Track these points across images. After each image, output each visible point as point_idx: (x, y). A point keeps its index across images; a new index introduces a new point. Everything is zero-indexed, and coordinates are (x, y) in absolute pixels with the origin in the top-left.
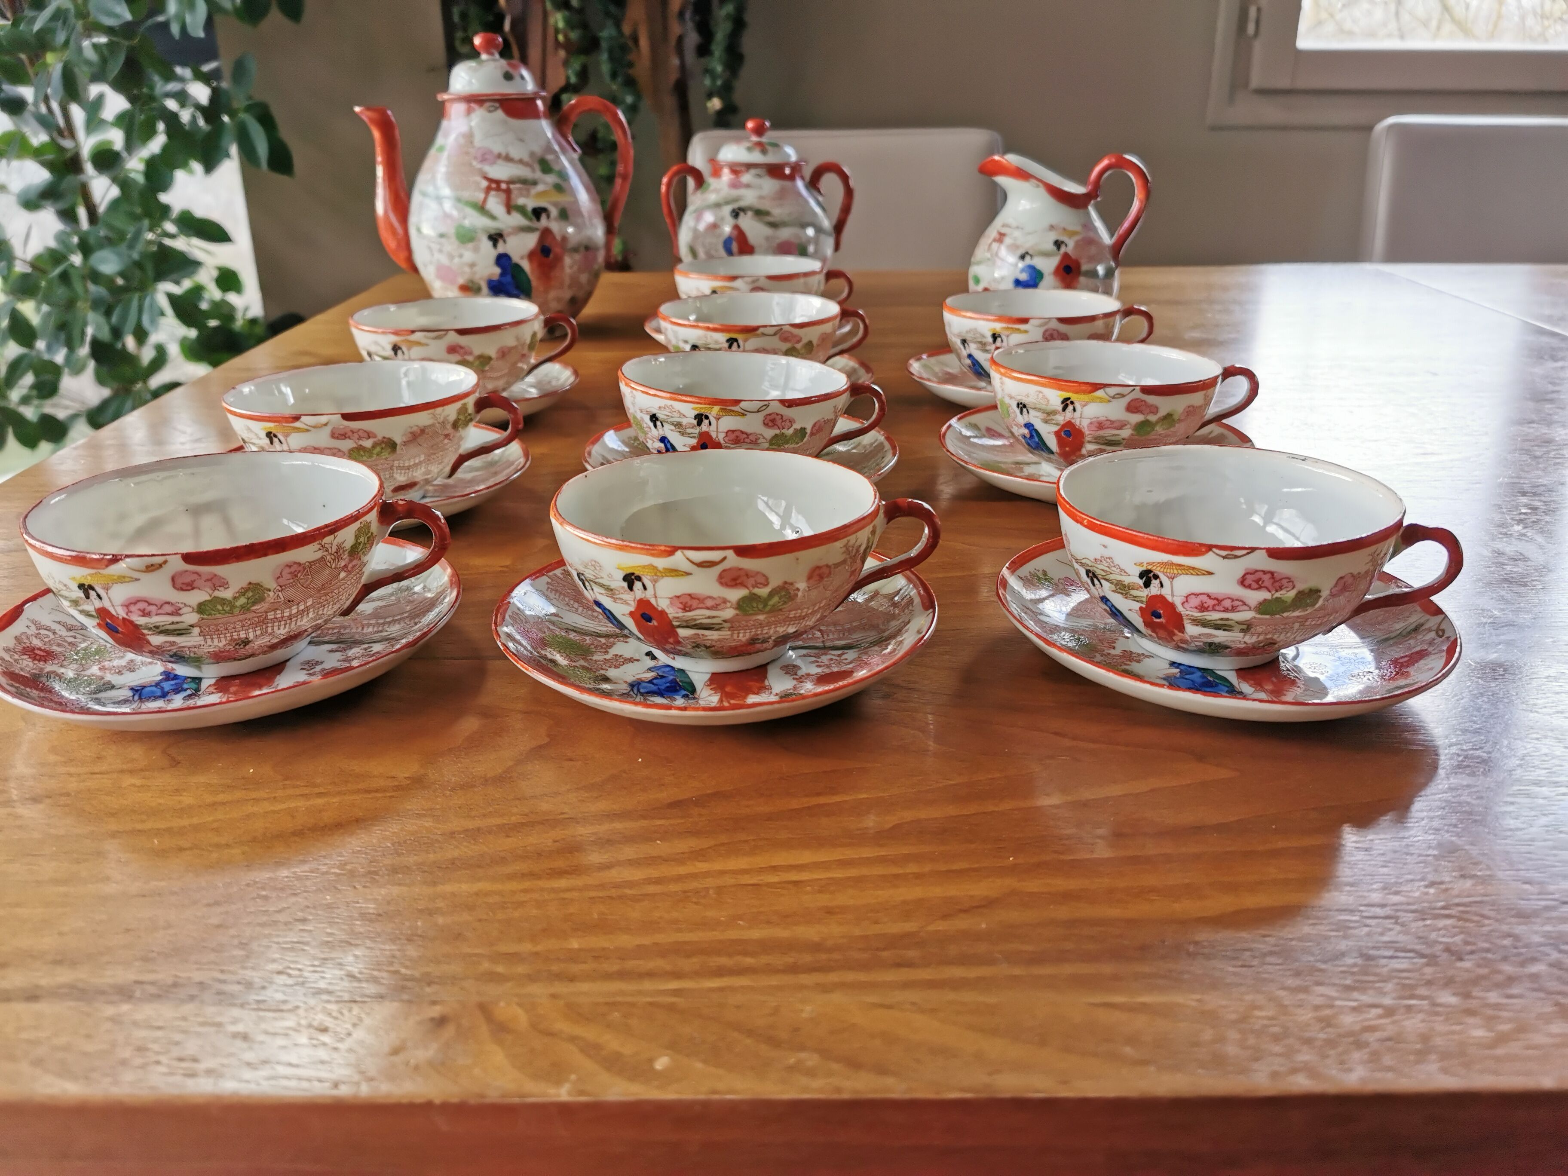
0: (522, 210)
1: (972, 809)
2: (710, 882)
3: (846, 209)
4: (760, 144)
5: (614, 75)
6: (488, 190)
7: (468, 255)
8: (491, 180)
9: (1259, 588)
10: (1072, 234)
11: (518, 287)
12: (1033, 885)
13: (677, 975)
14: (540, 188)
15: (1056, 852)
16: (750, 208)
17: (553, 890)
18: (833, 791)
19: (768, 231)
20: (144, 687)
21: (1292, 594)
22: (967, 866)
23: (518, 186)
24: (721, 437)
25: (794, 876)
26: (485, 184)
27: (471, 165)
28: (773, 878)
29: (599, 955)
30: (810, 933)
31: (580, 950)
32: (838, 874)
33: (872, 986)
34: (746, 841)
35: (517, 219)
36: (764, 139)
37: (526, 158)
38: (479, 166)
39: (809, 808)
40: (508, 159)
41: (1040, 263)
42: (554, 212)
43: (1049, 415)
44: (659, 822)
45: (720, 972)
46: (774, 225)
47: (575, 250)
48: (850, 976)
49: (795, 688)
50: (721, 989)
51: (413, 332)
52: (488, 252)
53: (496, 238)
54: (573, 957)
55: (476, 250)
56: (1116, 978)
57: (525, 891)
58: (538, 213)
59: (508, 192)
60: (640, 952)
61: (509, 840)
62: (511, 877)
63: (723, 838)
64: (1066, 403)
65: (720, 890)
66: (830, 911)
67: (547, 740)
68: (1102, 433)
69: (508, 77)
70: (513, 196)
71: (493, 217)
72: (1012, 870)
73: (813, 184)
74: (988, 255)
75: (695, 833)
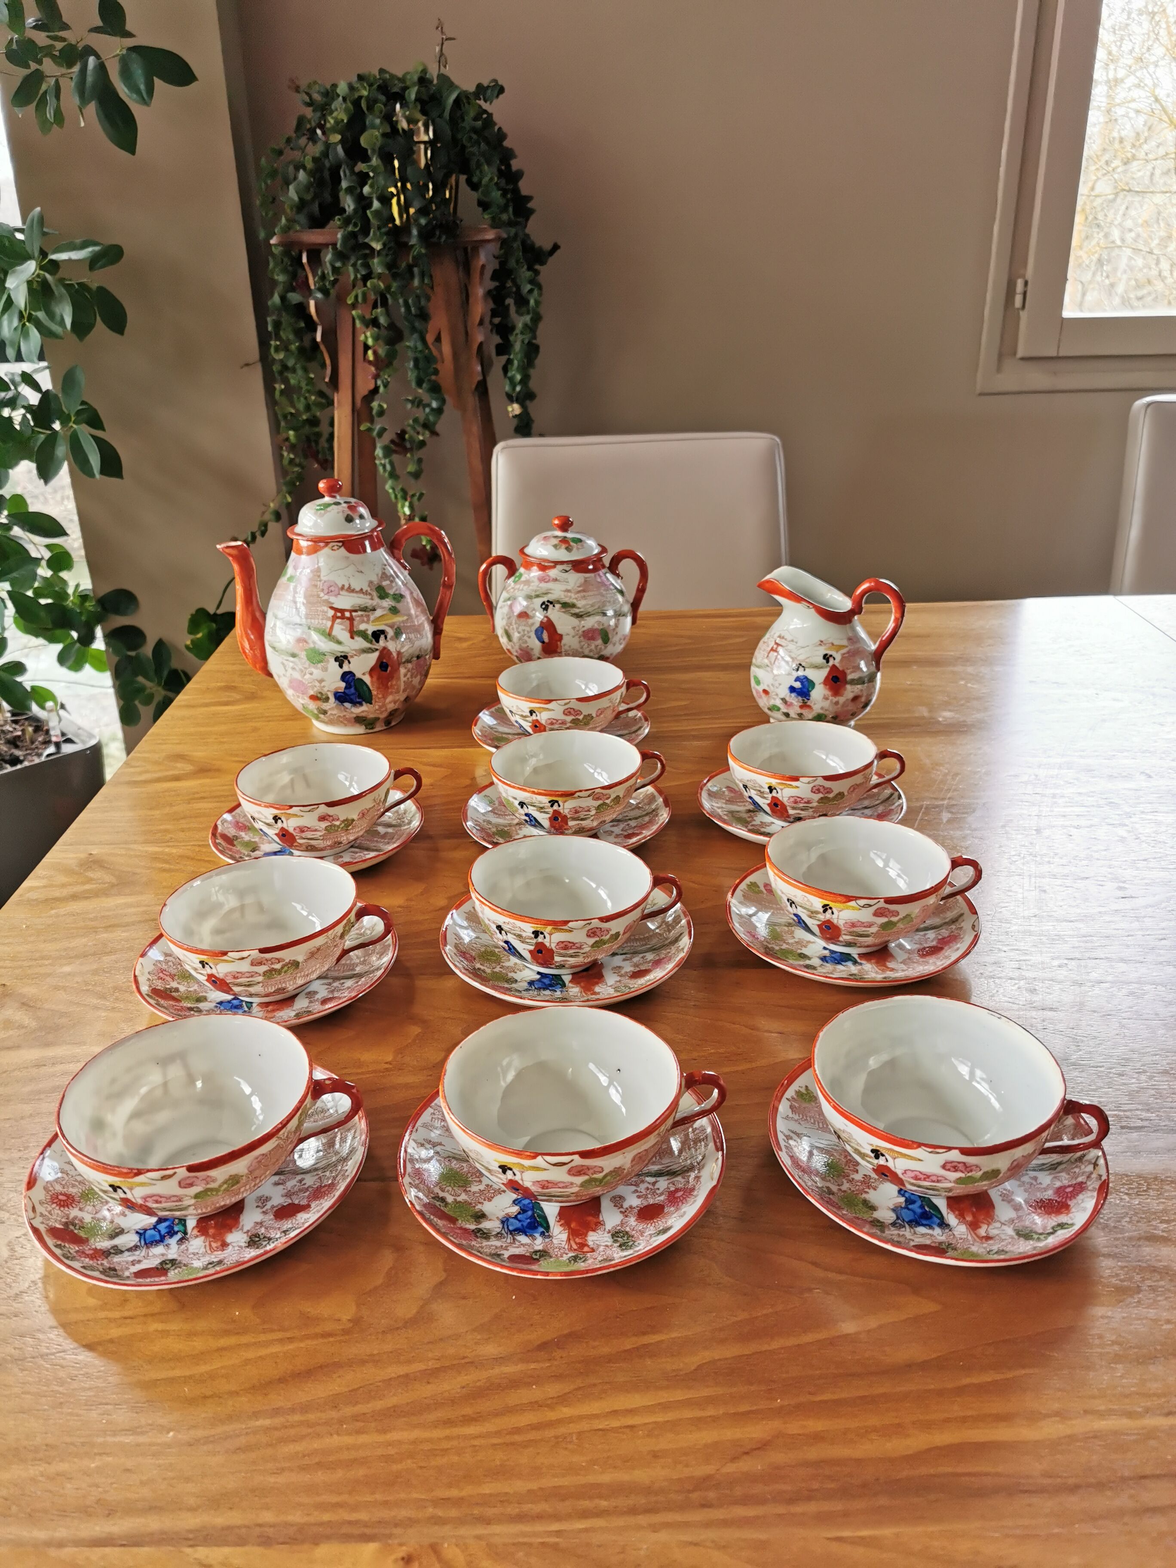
0: (363, 634)
1: (752, 1347)
2: (574, 1428)
3: (641, 591)
4: (564, 540)
5: (420, 383)
6: (335, 618)
7: (317, 673)
8: (336, 610)
9: (956, 1171)
10: (839, 648)
11: (360, 696)
12: (794, 1427)
13: (556, 1517)
14: (379, 613)
15: (810, 1393)
16: (558, 602)
17: (466, 1437)
18: (653, 1329)
19: (575, 621)
20: (145, 1230)
21: (980, 1174)
22: (749, 1409)
23: (360, 613)
24: (553, 946)
25: (630, 1421)
26: (331, 613)
27: (318, 596)
28: (615, 1423)
29: (503, 1499)
30: (641, 1475)
31: (491, 1495)
32: (660, 1418)
33: (686, 1525)
34: (595, 1385)
35: (360, 643)
36: (569, 535)
37: (366, 588)
38: (326, 597)
39: (637, 1348)
40: (350, 590)
41: (811, 674)
42: (390, 633)
43: (813, 914)
44: (533, 1366)
45: (585, 1514)
46: (578, 616)
47: (409, 661)
48: (671, 1517)
49: (622, 1224)
50: (586, 1530)
51: (291, 807)
52: (335, 671)
53: (341, 659)
54: (485, 1501)
55: (325, 669)
56: (846, 1514)
57: (448, 1438)
58: (377, 635)
59: (351, 619)
60: (532, 1496)
61: (429, 1387)
62: (436, 1425)
63: (579, 1383)
64: (826, 908)
65: (580, 1434)
66: (656, 1455)
67: (443, 1275)
68: (855, 929)
69: (349, 519)
70: (355, 623)
71: (339, 643)
72: (780, 1413)
73: (613, 568)
74: (766, 661)
75: (558, 1377)
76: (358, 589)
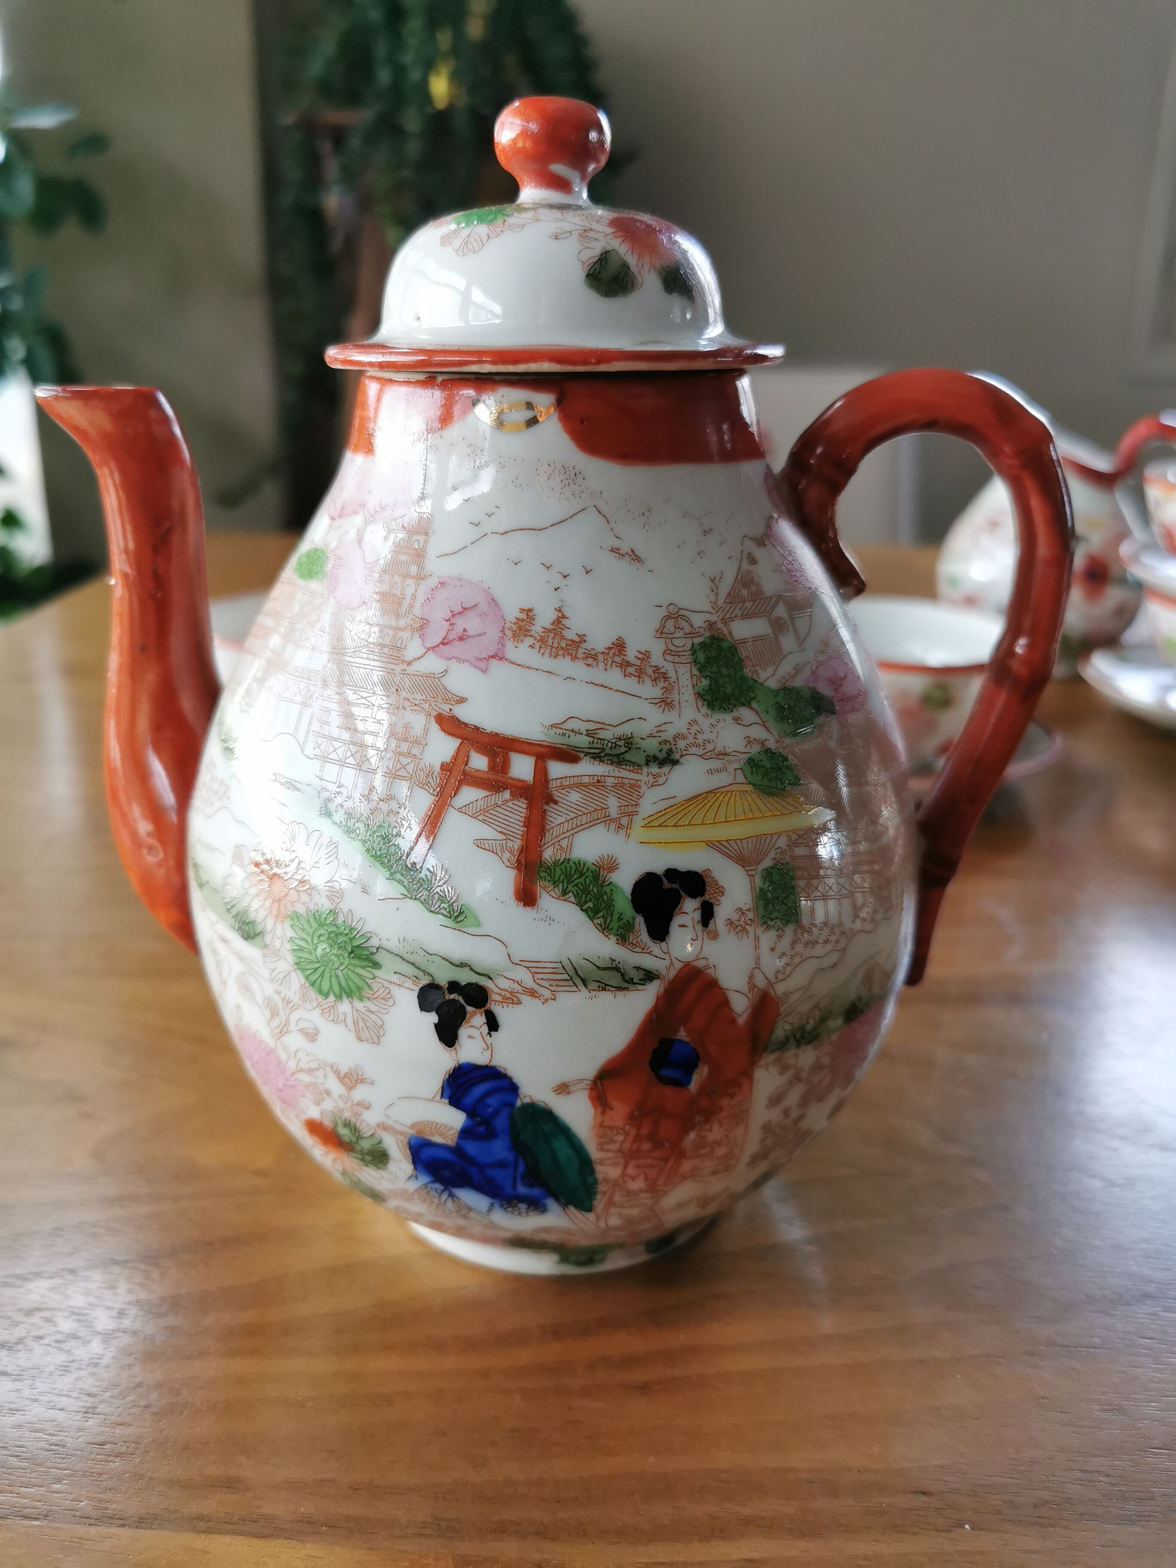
0: (588, 885)
6: (452, 777)
7: (335, 1038)
8: (469, 736)
11: (533, 1177)
14: (688, 778)
23: (587, 768)
26: (443, 750)
37: (642, 639)
38: (433, 664)
40: (561, 641)
42: (734, 890)
47: (806, 1036)
52: (420, 1050)
59: (538, 796)
69: (615, 286)
70: (557, 818)
71: (455, 913)
76: (599, 641)
